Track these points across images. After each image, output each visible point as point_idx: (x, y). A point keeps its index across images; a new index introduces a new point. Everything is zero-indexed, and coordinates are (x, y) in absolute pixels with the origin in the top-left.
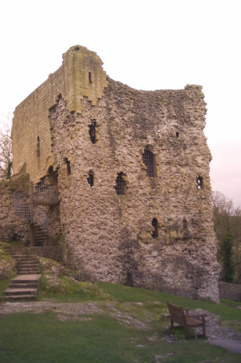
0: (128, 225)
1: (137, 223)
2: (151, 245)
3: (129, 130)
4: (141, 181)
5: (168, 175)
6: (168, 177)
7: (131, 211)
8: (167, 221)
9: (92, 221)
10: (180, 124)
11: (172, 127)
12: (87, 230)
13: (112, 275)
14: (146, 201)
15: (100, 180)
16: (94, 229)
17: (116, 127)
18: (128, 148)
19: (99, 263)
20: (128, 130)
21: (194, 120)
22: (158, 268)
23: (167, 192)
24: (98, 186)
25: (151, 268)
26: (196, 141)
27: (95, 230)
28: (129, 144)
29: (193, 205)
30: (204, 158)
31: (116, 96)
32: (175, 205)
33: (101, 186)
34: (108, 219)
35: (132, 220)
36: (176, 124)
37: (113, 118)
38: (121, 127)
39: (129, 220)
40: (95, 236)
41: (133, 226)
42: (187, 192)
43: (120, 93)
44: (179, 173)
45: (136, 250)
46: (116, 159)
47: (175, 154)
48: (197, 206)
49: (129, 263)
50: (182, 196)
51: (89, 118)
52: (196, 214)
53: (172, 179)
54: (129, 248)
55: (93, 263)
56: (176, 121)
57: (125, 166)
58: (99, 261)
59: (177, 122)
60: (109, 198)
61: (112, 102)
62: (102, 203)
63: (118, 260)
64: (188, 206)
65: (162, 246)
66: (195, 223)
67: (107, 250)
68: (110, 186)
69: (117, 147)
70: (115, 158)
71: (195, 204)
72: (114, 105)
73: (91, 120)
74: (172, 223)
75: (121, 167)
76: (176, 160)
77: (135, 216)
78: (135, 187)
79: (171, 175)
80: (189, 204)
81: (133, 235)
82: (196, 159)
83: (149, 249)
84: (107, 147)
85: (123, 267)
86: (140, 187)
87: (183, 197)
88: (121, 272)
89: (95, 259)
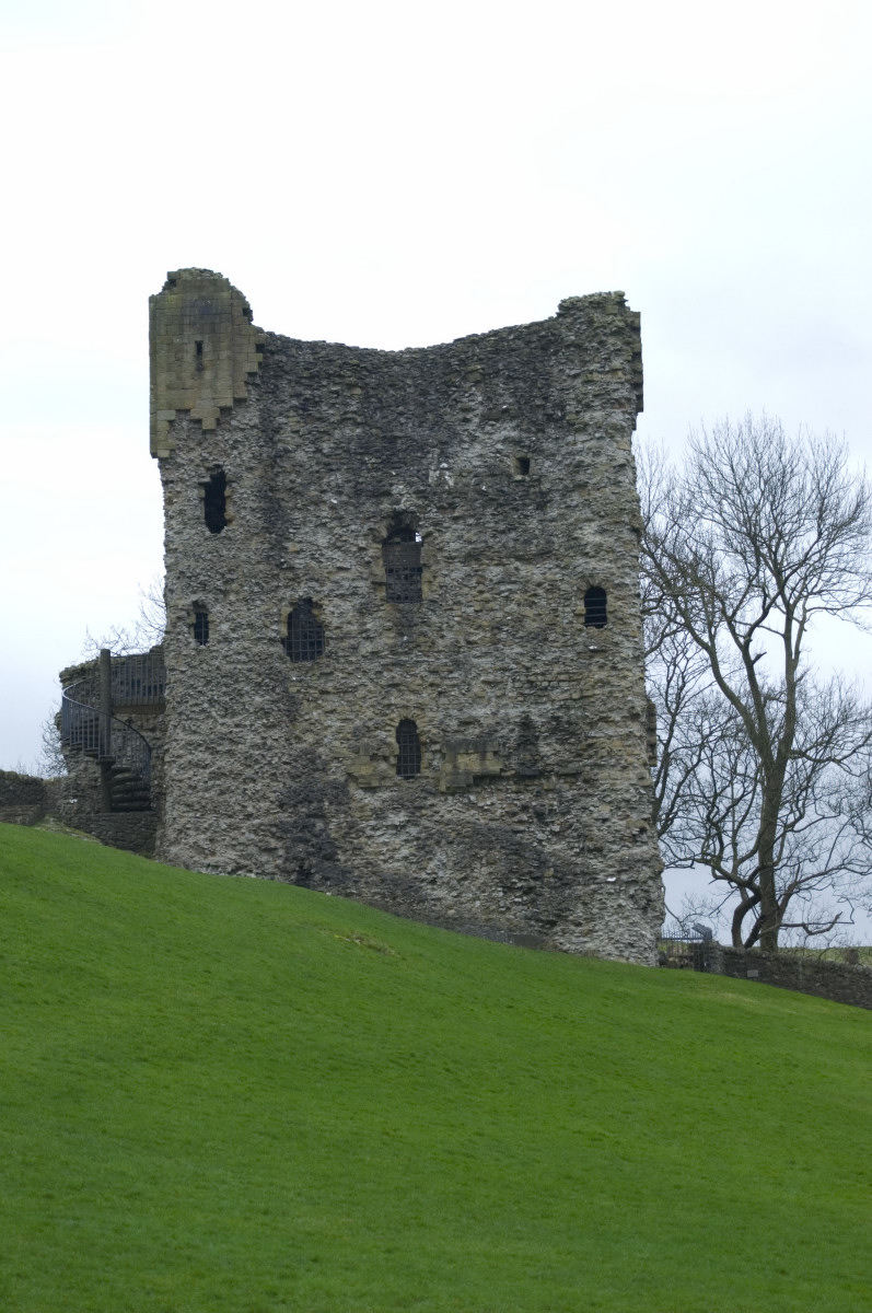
0: (318, 743)
1: (349, 736)
2: (386, 795)
3: (337, 478)
4: (368, 619)
5: (474, 592)
6: (470, 598)
7: (332, 702)
8: (456, 728)
9: (195, 732)
10: (528, 431)
11: (499, 446)
12: (179, 757)
13: (251, 871)
14: (380, 672)
15: (225, 627)
16: (197, 753)
17: (293, 476)
18: (332, 528)
19: (211, 840)
20: (333, 478)
21: (578, 413)
22: (406, 858)
23: (463, 643)
24: (219, 642)
25: (382, 857)
26: (581, 477)
27: (200, 755)
28: (335, 519)
29: (560, 674)
30: (605, 527)
31: (300, 389)
32: (491, 678)
33: (230, 642)
34: (245, 726)
35: (333, 729)
36: (514, 434)
37: (287, 451)
38: (311, 472)
39: (326, 728)
40: (201, 770)
41: (337, 743)
42: (541, 638)
43: (312, 377)
44: (514, 582)
45: (333, 808)
46: (285, 566)
47: (502, 527)
48: (575, 677)
49: (307, 841)
50: (518, 650)
51: (198, 466)
52: (569, 703)
53: (488, 601)
54: (310, 802)
55: (191, 841)
56: (514, 424)
57: (317, 581)
58: (209, 834)
59: (518, 426)
60: (250, 670)
61: (287, 406)
62: (226, 685)
63: (273, 835)
64: (540, 678)
65: (425, 798)
66: (561, 729)
67: (237, 808)
68: (259, 639)
69: (291, 530)
70: (283, 564)
71: (567, 673)
72: (292, 413)
73: (208, 469)
74: (473, 732)
75: (302, 585)
76: (504, 546)
77: (344, 717)
78: (347, 636)
79: (481, 592)
80: (543, 674)
81: (333, 769)
82: (578, 534)
83: (378, 804)
84: (257, 534)
85: (287, 853)
86: (364, 635)
87: (522, 654)
88: (277, 867)
89: (197, 829)
